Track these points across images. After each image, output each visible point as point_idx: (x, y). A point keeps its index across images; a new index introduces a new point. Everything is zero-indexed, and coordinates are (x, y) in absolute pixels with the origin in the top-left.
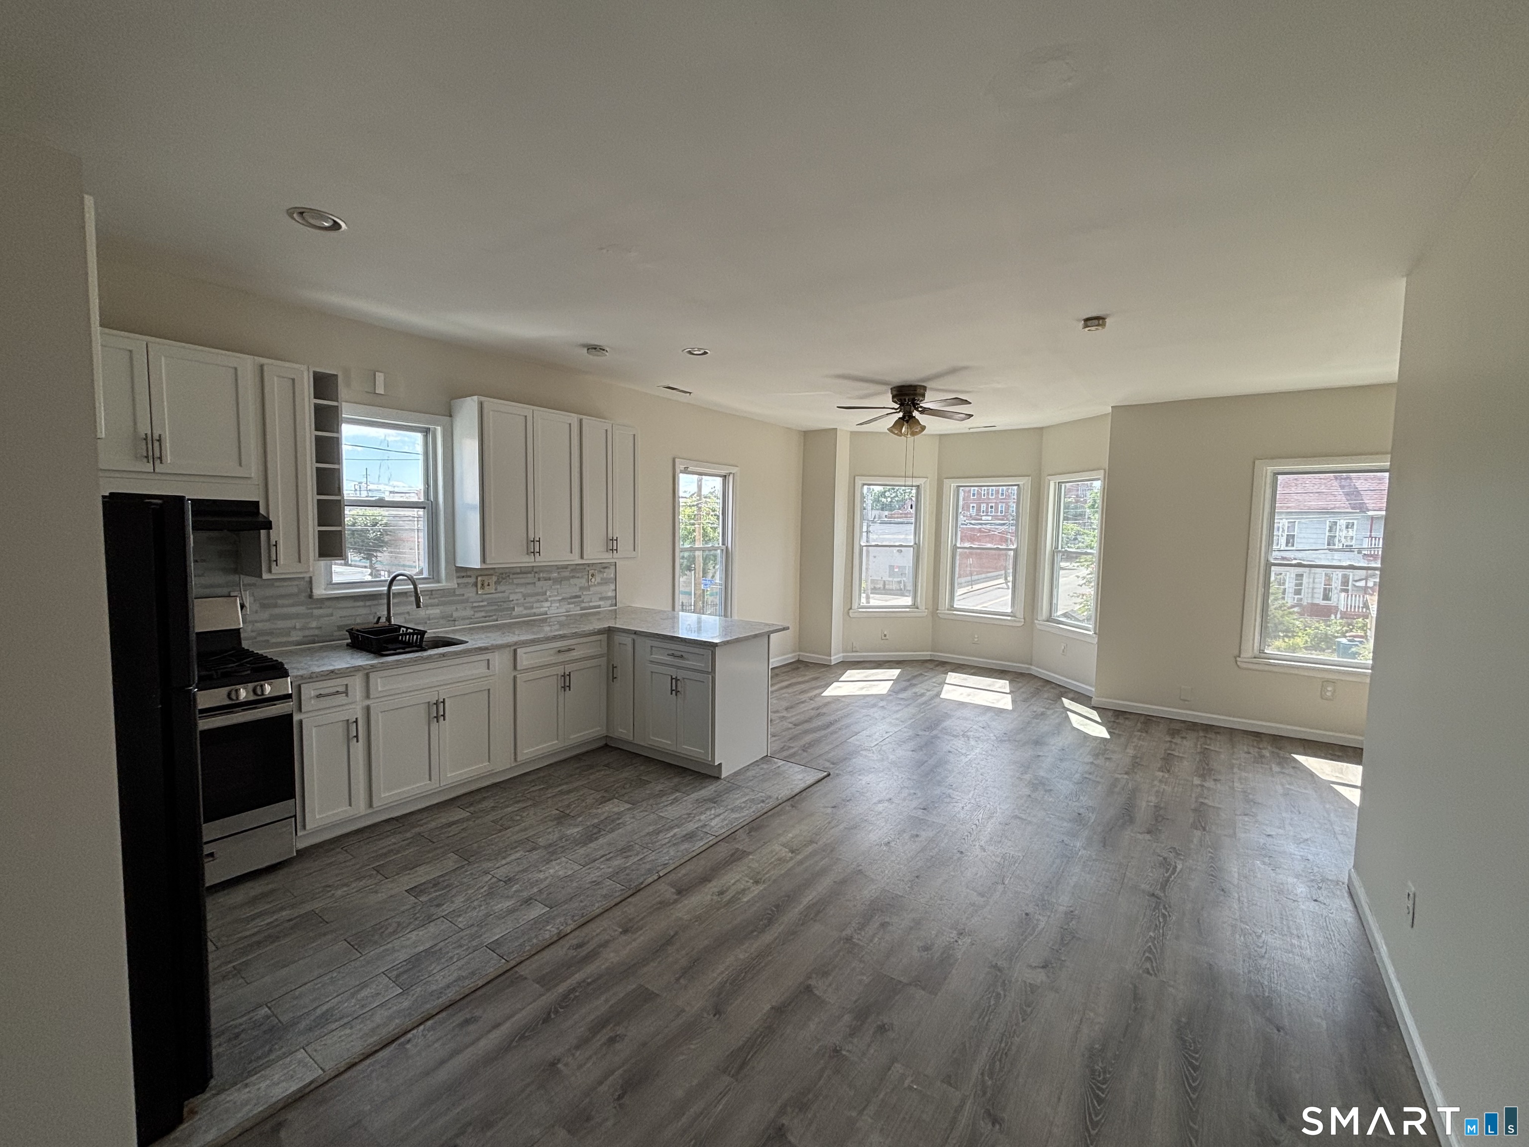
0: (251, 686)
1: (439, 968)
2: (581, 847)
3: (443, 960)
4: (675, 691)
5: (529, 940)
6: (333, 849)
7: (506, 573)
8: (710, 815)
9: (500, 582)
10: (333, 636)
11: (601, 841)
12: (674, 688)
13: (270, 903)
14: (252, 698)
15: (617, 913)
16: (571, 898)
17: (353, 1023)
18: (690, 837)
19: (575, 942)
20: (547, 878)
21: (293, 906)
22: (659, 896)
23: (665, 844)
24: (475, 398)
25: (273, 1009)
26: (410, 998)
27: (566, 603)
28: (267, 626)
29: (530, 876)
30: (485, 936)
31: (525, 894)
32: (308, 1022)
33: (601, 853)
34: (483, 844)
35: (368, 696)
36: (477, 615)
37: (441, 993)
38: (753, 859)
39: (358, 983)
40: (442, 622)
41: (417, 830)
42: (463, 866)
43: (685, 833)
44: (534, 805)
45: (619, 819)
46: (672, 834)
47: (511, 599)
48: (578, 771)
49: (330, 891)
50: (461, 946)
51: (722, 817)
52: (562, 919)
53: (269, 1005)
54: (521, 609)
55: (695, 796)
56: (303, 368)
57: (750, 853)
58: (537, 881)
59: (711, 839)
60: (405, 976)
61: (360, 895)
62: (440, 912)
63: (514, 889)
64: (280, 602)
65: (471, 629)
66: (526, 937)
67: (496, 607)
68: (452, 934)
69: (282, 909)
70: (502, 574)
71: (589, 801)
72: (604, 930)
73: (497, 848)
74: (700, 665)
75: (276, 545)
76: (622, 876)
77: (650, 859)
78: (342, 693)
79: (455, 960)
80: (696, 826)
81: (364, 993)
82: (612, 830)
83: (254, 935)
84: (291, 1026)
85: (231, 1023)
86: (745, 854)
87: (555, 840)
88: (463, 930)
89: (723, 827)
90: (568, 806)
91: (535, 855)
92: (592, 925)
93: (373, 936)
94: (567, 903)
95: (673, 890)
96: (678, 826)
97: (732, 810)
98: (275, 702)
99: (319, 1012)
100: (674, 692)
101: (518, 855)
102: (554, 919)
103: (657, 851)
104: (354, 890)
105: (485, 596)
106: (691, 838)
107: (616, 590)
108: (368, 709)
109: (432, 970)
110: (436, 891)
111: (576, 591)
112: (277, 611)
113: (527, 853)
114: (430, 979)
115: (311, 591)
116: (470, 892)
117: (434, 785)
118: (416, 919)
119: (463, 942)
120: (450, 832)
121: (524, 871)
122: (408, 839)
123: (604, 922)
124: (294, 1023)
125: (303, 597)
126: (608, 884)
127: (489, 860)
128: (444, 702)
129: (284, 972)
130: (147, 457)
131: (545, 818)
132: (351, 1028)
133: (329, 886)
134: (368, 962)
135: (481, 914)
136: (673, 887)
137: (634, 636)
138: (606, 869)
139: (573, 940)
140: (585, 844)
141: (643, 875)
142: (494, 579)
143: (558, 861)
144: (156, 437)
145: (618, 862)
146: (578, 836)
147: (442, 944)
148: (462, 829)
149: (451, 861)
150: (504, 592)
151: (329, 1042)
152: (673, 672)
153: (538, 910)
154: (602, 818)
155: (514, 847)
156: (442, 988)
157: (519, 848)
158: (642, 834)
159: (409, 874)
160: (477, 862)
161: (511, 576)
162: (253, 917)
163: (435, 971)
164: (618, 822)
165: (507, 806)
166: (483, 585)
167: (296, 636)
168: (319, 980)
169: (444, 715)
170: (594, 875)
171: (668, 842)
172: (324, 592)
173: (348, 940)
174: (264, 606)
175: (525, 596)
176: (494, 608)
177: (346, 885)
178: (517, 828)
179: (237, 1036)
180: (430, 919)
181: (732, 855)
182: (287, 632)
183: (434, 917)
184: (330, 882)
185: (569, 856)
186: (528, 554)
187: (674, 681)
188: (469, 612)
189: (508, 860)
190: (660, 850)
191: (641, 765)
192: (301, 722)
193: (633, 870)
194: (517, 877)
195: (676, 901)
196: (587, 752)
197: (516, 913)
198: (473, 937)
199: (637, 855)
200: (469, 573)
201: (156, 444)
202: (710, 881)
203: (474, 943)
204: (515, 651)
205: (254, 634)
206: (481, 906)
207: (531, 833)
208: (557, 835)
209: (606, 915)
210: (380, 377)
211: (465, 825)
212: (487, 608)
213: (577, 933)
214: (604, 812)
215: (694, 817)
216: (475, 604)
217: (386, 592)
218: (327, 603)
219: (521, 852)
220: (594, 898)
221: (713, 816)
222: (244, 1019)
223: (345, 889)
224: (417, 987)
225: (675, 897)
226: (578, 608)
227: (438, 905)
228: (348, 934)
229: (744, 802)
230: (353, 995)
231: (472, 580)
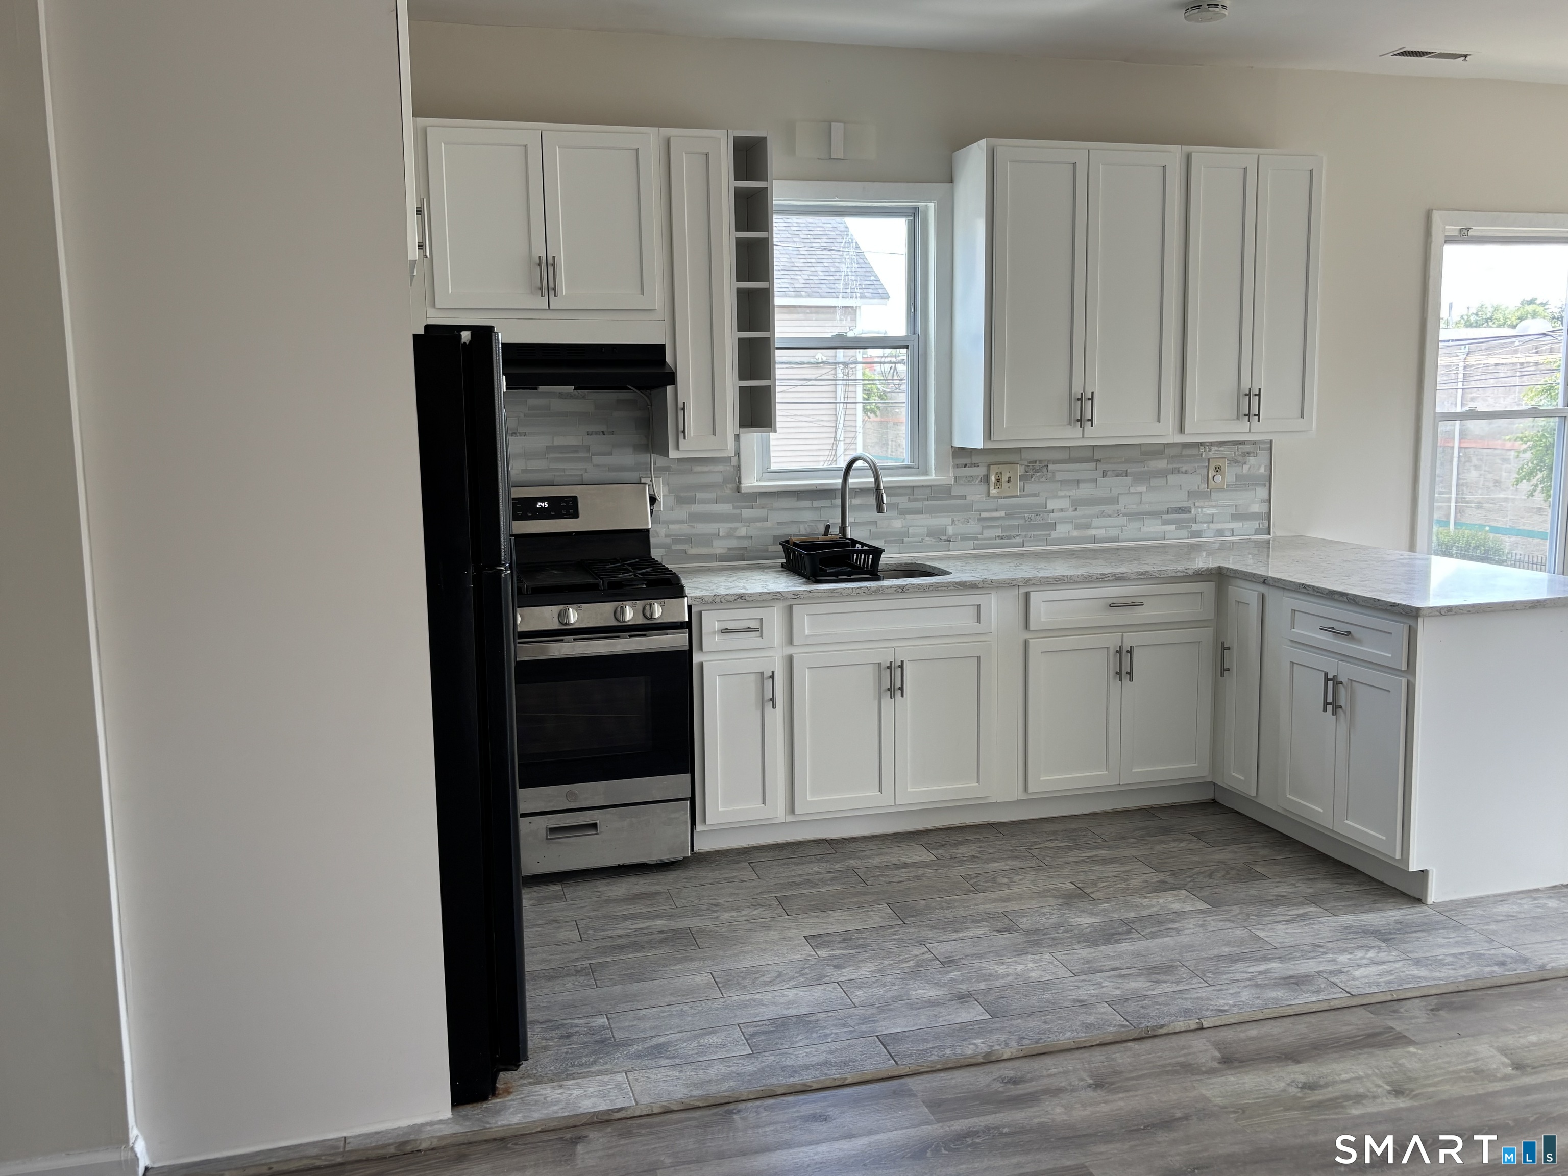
0: (640, 604)
1: (806, 1042)
2: (1085, 947)
3: (814, 1035)
4: (1332, 705)
5: (942, 1048)
6: (739, 862)
7: (1040, 461)
8: (1361, 958)
9: (1031, 477)
10: (767, 550)
11: (1125, 947)
12: (1330, 700)
13: (649, 906)
14: (641, 621)
15: (1098, 1057)
16: (1032, 1013)
17: (685, 1067)
18: (1296, 982)
19: (1011, 1074)
20: (1008, 975)
21: (671, 917)
22: (1185, 1055)
23: (1237, 981)
24: (983, 143)
25: (611, 1021)
26: (757, 1063)
27: (1159, 521)
28: (684, 529)
29: (983, 965)
30: (882, 1024)
31: (964, 987)
32: (640, 1048)
33: (1116, 964)
34: (934, 904)
35: (790, 641)
36: (988, 533)
37: (795, 1072)
38: (1414, 1054)
39: (707, 1026)
40: (929, 541)
41: (852, 862)
42: (893, 927)
43: (1290, 973)
44: (1037, 869)
45: (1173, 921)
46: (1262, 968)
47: (1050, 507)
48: (1138, 833)
49: (716, 911)
50: (844, 1026)
51: (1385, 967)
52: (1003, 1037)
53: (609, 1016)
54: (1069, 527)
55: (1347, 919)
56: (719, 134)
57: (1411, 1043)
58: (991, 975)
59: (1337, 996)
60: (763, 1037)
61: (748, 927)
62: (837, 975)
63: (952, 975)
64: (700, 495)
65: (976, 557)
66: (937, 1043)
67: (1022, 522)
68: (839, 1007)
69: (657, 917)
70: (1035, 462)
71: (1137, 882)
72: (1065, 1073)
73: (952, 915)
74: (1384, 654)
75: (683, 409)
76: (1132, 1007)
77: (1195, 996)
78: (756, 630)
79: (829, 1040)
80: (1321, 968)
81: (707, 1040)
82: (1153, 936)
83: (620, 936)
84: (623, 1046)
85: (569, 1021)
86: (1401, 1040)
87: (1047, 926)
88: (856, 1007)
89: (1378, 984)
90: (1095, 883)
91: (1004, 939)
92: (1048, 1061)
93: (744, 979)
94: (1022, 1018)
95: (1217, 1054)
96: (1281, 959)
97: (1417, 962)
98: (668, 631)
99: (655, 1041)
100: (1330, 707)
101: (980, 932)
102: (991, 1031)
103: (1218, 987)
104: (744, 918)
105: (1001, 501)
106: (1296, 984)
107: (1269, 501)
108: (790, 659)
109: (796, 1042)
110: (841, 948)
111: (1179, 498)
112: (696, 508)
113: (995, 933)
114: (790, 1051)
115: (740, 482)
116: (886, 962)
117: (884, 801)
118: (803, 975)
119: (849, 1021)
120: (894, 876)
121: (980, 956)
122: (834, 872)
123: (1069, 1063)
124: (626, 1043)
125: (728, 490)
126: (1103, 1010)
127: (934, 928)
128: (901, 666)
129: (636, 987)
130: (541, 289)
131: (1049, 891)
132: (681, 1072)
133: (716, 905)
134: (726, 1007)
135: (889, 995)
136: (1219, 1050)
137: (1262, 589)
138: (1111, 988)
139: (1008, 1071)
140: (1094, 944)
141: (1171, 1015)
142: (1020, 470)
143: (1037, 957)
144: (550, 261)
145: (1138, 984)
146: (1088, 930)
147: (822, 1015)
148: (914, 877)
149: (879, 915)
150: (1037, 495)
151: (653, 1077)
152: (1332, 667)
153: (973, 1013)
154: (1145, 913)
155: (977, 921)
156: (800, 1066)
157: (985, 923)
158: (1203, 954)
159: (817, 917)
160: (915, 926)
161: (1051, 467)
162: (626, 918)
163: (798, 1045)
164: (1170, 926)
165: (996, 861)
166: (998, 480)
167: (719, 547)
168: (667, 1008)
169: (901, 689)
170: (1086, 992)
171: (1249, 980)
172: (757, 484)
173: (714, 974)
174: (680, 501)
175: (1076, 504)
176: (1016, 522)
177: (737, 909)
178: (996, 895)
179: (569, 1036)
180: (820, 980)
181: (1370, 1036)
182: (708, 540)
183: (827, 979)
184: (720, 901)
185: (1059, 955)
186: (1070, 424)
187: (1330, 683)
188: (973, 527)
189: (960, 935)
190: (1224, 987)
191: (1264, 847)
192: (701, 665)
193: (1157, 1003)
194: (963, 962)
195: (1212, 1072)
196: (1172, 807)
197: (937, 1009)
198: (865, 1020)
199: (1178, 982)
200: (975, 460)
201: (551, 269)
202: (1298, 1062)
203: (863, 1028)
204: (1027, 595)
205: (668, 540)
206: (894, 984)
207: (1013, 906)
208: (1054, 919)
209: (1077, 1054)
210: (838, 129)
211: (920, 872)
212: (1007, 523)
213: (1017, 1063)
214: (1153, 906)
215: (1325, 953)
216: (984, 515)
217: (840, 487)
218: (761, 501)
219: (986, 930)
220: (1068, 1024)
221: (1365, 961)
222: (582, 1021)
223: (734, 914)
224: (771, 1055)
225: (1215, 1065)
226: (1184, 533)
227: (837, 967)
228: (719, 967)
229: (1454, 955)
230: (696, 1037)
231: (981, 471)
